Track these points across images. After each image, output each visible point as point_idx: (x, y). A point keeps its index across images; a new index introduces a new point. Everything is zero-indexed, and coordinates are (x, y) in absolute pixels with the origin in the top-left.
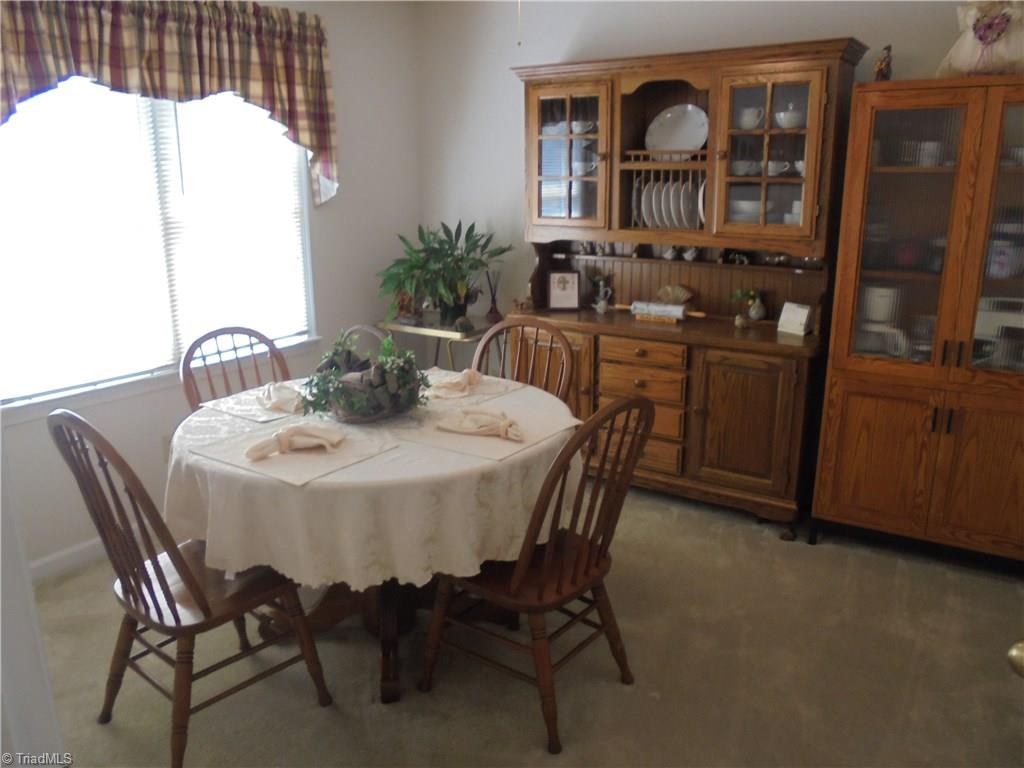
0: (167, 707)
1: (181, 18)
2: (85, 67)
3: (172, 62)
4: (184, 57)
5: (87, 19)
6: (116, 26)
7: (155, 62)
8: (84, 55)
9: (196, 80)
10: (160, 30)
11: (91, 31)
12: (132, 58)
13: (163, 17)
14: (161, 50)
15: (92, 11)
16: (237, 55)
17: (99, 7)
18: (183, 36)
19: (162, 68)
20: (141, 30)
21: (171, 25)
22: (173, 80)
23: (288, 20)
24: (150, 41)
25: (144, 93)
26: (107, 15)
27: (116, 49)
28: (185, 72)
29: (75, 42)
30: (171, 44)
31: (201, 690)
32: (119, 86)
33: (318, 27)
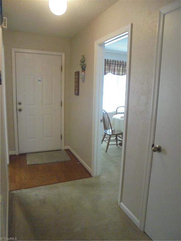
0: (107, 144)
1: (123, 65)
2: (110, 72)
3: (121, 71)
4: (123, 70)
5: (111, 66)
6: (115, 66)
7: (119, 71)
8: (111, 70)
9: (124, 73)
10: (120, 67)
11: (112, 67)
12: (116, 70)
13: (121, 65)
14: (120, 69)
15: (112, 65)
17: (113, 64)
18: (123, 67)
19: (120, 72)
20: (118, 67)
21: (122, 66)
22: (121, 73)
24: (119, 68)
25: (117, 75)
26: (114, 65)
27: (114, 69)
28: (123, 72)
29: (110, 69)
30: (121, 68)
31: (110, 143)
32: (114, 74)
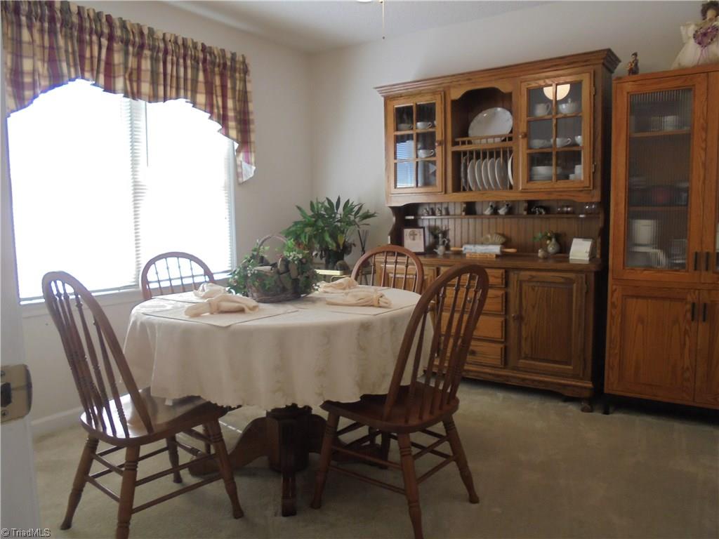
1: (153, 49)
2: (87, 75)
3: (146, 76)
4: (154, 73)
5: (91, 42)
6: (110, 50)
7: (134, 76)
8: (87, 67)
9: (161, 89)
10: (139, 55)
11: (92, 51)
12: (119, 70)
13: (142, 47)
14: (139, 68)
15: (95, 38)
16: (189, 76)
17: (100, 35)
18: (154, 60)
19: (139, 80)
20: (126, 53)
21: (147, 52)
22: (146, 88)
23: (224, 56)
24: (132, 62)
25: (126, 96)
26: (104, 42)
27: (109, 64)
28: (154, 83)
29: (82, 57)
30: (146, 65)
32: (109, 88)
33: (244, 62)
